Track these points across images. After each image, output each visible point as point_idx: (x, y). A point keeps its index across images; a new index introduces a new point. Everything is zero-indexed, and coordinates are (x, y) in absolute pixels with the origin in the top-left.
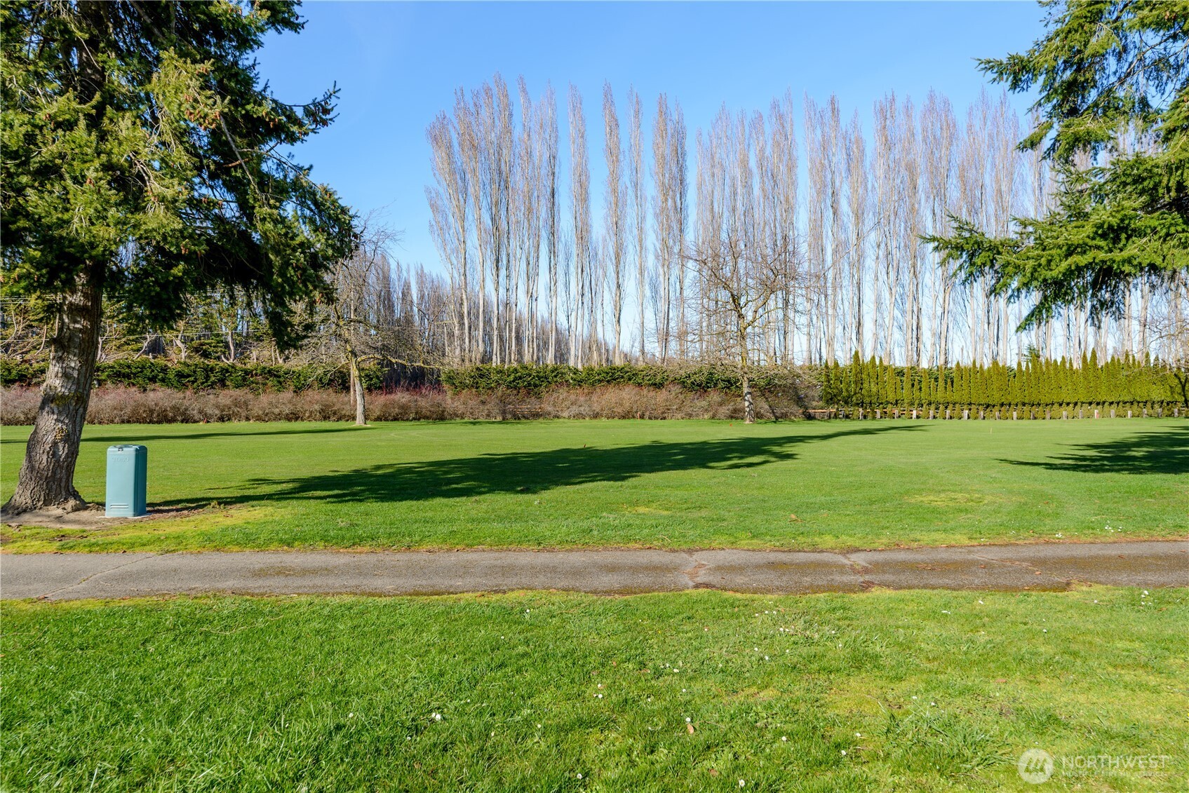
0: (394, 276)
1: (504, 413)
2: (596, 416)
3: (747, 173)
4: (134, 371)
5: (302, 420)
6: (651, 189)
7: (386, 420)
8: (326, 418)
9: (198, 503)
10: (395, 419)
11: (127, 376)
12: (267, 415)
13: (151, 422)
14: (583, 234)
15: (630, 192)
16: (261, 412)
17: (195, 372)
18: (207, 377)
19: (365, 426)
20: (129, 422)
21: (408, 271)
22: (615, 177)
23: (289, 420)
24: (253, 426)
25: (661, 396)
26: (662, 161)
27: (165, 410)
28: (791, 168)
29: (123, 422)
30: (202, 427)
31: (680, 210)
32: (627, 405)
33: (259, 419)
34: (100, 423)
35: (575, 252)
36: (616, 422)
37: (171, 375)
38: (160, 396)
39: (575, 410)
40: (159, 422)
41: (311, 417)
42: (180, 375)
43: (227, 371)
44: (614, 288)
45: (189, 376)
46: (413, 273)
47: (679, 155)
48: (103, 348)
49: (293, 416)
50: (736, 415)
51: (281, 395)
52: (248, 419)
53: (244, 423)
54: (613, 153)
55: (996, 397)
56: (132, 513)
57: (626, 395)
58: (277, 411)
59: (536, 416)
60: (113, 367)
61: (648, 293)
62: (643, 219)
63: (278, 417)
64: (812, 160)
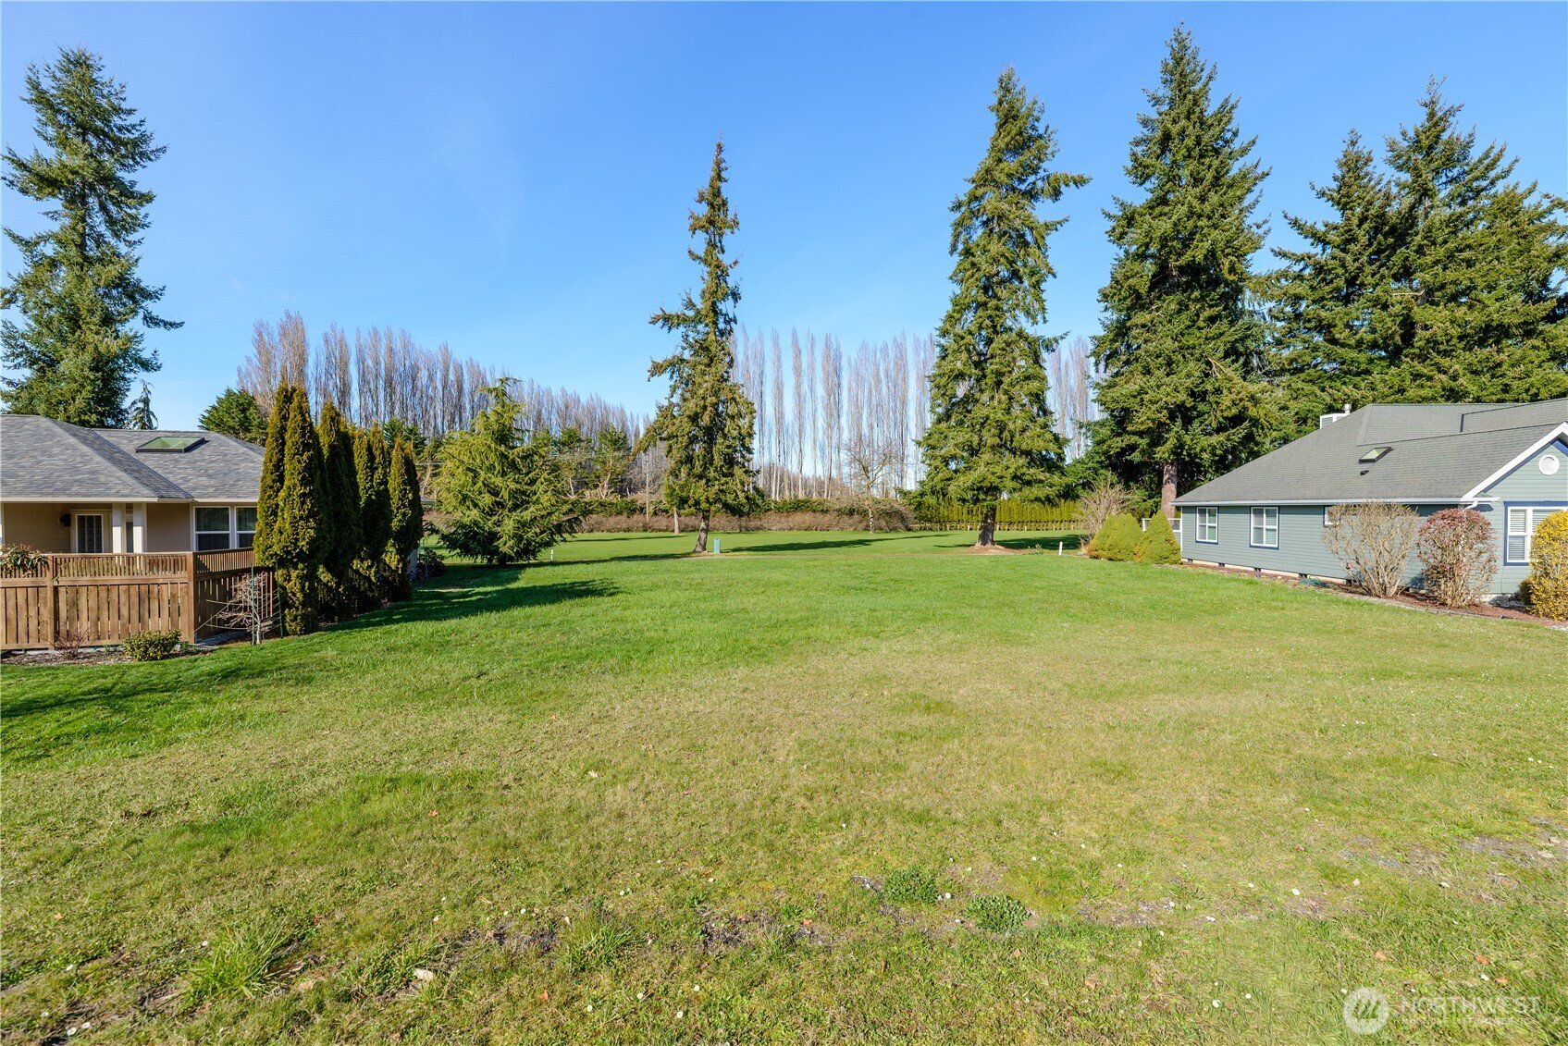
0: (629, 424)
1: (740, 527)
2: (791, 529)
3: (878, 381)
6: (820, 390)
8: (645, 531)
14: (780, 418)
15: (808, 394)
21: (638, 418)
22: (798, 385)
25: (827, 518)
26: (827, 374)
28: (905, 380)
31: (838, 403)
32: (808, 523)
35: (774, 430)
36: (802, 532)
39: (779, 526)
41: (637, 530)
44: (798, 451)
46: (641, 421)
47: (837, 372)
50: (867, 529)
54: (797, 370)
55: (1016, 518)
57: (807, 518)
59: (758, 529)
61: (819, 454)
62: (816, 410)
64: (918, 374)
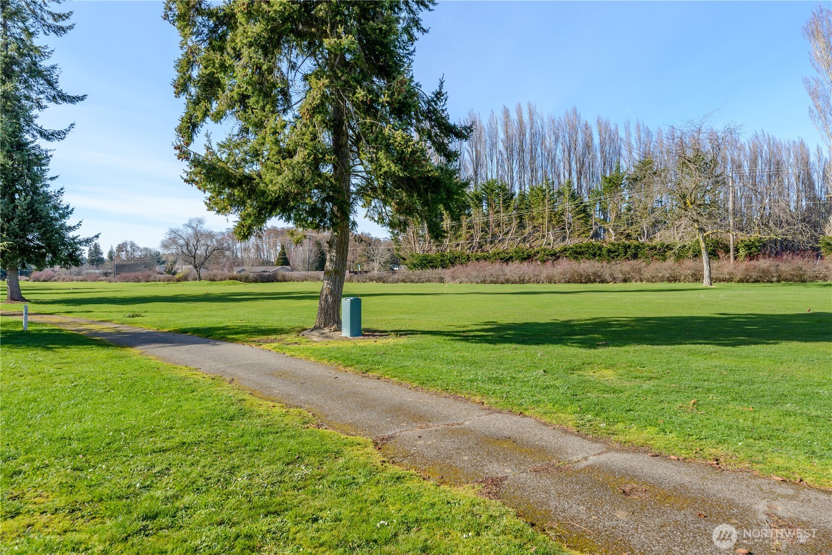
4: (583, 250)
5: (679, 281)
7: (747, 281)
9: (413, 332)
10: (756, 281)
11: (581, 253)
12: (653, 277)
13: (581, 282)
16: (649, 276)
17: (618, 249)
18: (626, 252)
19: (709, 286)
20: (569, 282)
23: (670, 281)
24: (645, 285)
27: (589, 275)
29: (566, 282)
30: (611, 286)
33: (648, 281)
34: (555, 283)
37: (604, 252)
38: (587, 266)
40: (586, 283)
41: (686, 279)
42: (609, 251)
43: (638, 247)
45: (615, 252)
48: (569, 236)
49: (674, 279)
51: (665, 264)
52: (641, 281)
53: (639, 283)
56: (349, 335)
58: (660, 275)
60: (572, 248)
63: (662, 280)
